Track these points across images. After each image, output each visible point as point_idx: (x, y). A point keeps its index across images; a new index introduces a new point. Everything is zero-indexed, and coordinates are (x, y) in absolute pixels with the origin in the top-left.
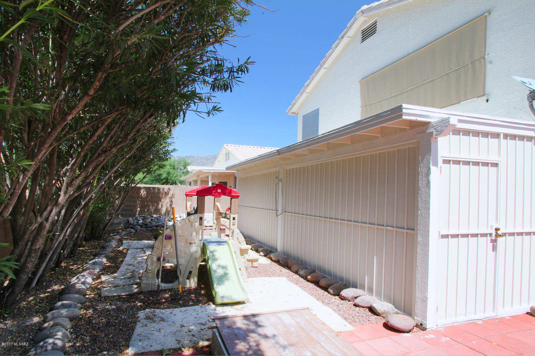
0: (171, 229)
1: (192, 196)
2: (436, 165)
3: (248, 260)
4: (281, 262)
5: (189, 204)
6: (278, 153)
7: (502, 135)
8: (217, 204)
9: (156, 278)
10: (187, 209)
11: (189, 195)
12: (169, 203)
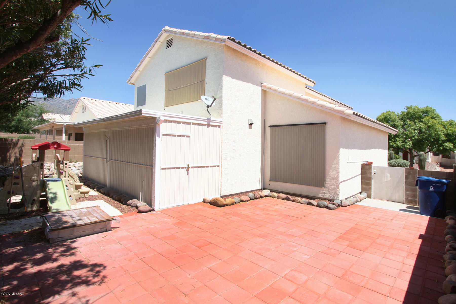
0: (18, 172)
1: (37, 150)
2: (159, 136)
3: (81, 193)
4: (106, 193)
5: (34, 155)
6: (103, 120)
7: (191, 123)
8: (58, 155)
9: (7, 205)
10: (32, 159)
11: (34, 148)
12: (18, 153)
